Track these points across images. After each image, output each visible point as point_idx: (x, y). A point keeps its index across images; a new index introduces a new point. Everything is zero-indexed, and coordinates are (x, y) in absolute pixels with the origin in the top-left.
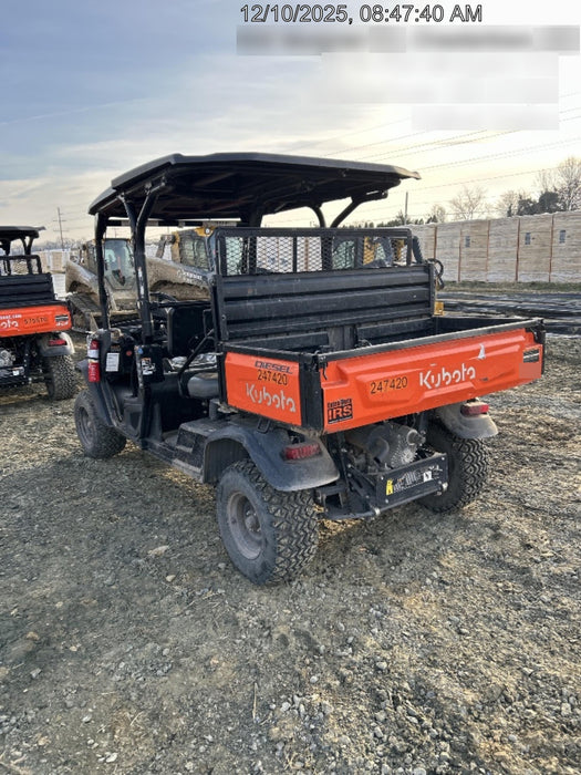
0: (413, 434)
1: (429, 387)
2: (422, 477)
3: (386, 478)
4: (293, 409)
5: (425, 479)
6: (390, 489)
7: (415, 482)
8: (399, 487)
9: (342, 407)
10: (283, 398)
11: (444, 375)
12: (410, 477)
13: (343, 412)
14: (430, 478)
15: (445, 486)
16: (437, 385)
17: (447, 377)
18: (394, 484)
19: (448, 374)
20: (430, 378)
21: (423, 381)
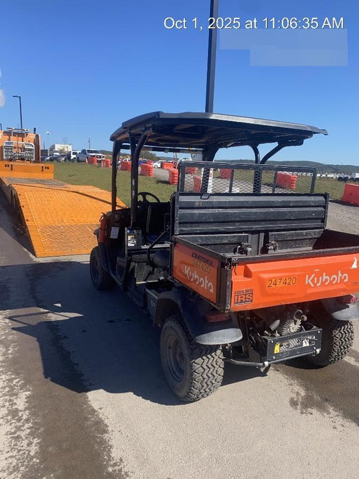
0: (300, 312)
1: (312, 285)
2: (302, 344)
3: (275, 342)
4: (212, 291)
5: (304, 345)
6: (277, 349)
7: (296, 346)
8: (284, 348)
9: (245, 295)
10: (206, 282)
11: (325, 277)
12: (294, 343)
13: (245, 298)
14: (308, 345)
15: (318, 351)
16: (318, 285)
17: (326, 280)
18: (281, 346)
19: (328, 277)
20: (313, 279)
21: (308, 281)
